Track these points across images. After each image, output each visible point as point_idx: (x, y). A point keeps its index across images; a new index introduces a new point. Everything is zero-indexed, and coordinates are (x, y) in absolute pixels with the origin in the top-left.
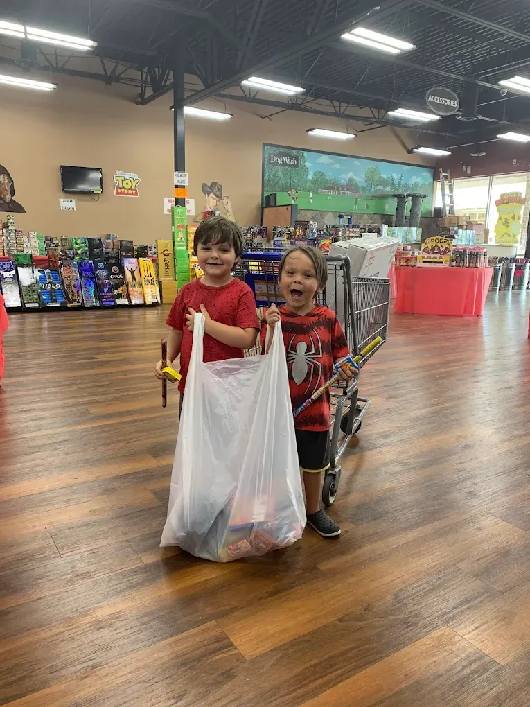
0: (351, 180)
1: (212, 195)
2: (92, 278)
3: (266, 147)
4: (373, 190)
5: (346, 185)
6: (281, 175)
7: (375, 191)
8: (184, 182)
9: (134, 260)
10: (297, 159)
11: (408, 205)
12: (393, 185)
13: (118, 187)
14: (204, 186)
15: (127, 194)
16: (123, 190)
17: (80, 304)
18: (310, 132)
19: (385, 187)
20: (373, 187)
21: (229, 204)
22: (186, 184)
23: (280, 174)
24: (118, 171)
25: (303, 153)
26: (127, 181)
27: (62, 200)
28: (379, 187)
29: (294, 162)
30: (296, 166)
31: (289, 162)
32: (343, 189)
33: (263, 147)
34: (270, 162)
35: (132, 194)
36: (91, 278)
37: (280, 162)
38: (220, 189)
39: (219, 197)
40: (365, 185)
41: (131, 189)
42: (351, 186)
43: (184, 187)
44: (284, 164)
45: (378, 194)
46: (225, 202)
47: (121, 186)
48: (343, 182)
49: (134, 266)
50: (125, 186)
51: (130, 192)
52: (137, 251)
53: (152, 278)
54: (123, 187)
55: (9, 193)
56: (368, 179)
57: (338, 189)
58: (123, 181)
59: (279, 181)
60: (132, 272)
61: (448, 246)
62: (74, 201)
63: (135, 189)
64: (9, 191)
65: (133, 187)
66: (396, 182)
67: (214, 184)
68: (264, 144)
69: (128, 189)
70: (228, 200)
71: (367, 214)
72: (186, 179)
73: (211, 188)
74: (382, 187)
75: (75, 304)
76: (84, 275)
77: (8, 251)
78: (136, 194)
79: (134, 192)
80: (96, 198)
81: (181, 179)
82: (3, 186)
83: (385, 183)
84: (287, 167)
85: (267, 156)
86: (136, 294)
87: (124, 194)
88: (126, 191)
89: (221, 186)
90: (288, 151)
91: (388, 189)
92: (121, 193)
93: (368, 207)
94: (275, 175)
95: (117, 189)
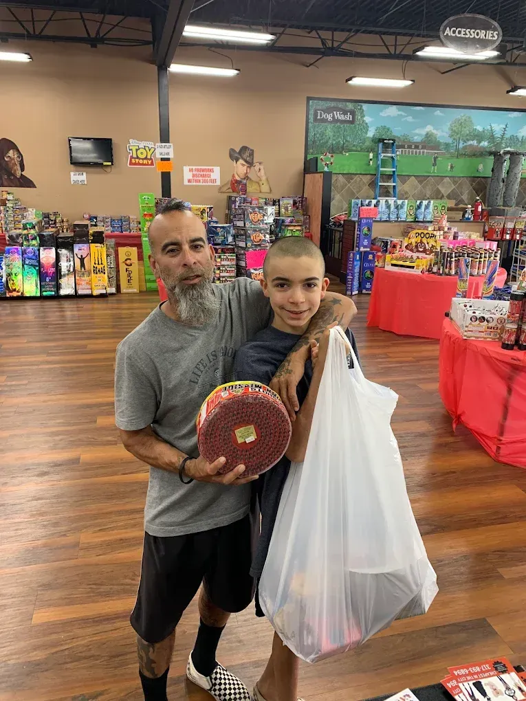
0: (428, 135)
1: (241, 161)
2: (37, 266)
3: (311, 101)
4: (461, 146)
5: (422, 142)
6: (331, 134)
7: (465, 148)
8: (168, 154)
9: (85, 246)
10: (353, 113)
11: (506, 165)
12: (492, 138)
13: (132, 157)
14: (232, 151)
15: (143, 164)
16: (137, 160)
17: (20, 294)
18: (350, 82)
19: (479, 142)
20: (461, 142)
21: (262, 171)
22: (171, 156)
23: (329, 132)
24: (131, 141)
25: (361, 106)
26: (141, 150)
27: (72, 174)
28: (471, 142)
29: (349, 117)
30: (352, 122)
31: (342, 117)
32: (417, 147)
33: (308, 102)
34: (316, 119)
35: (148, 165)
36: (34, 266)
37: (329, 117)
38: (252, 154)
39: (250, 164)
40: (450, 141)
41: (146, 158)
42: (429, 143)
43: (168, 159)
44: (335, 121)
45: (468, 151)
46: (257, 168)
47: (135, 156)
48: (417, 139)
49: (84, 253)
50: (140, 156)
51: (145, 162)
52: (93, 235)
53: (102, 266)
54: (138, 158)
55: (19, 168)
56: (454, 133)
57: (410, 147)
58: (137, 150)
59: (327, 142)
60: (82, 260)
61: (434, 244)
62: (85, 174)
63: (151, 159)
64: (18, 165)
65: (149, 157)
66: (498, 135)
67: (244, 149)
68: (309, 99)
69: (143, 159)
70: (262, 167)
71: (450, 177)
72: (171, 151)
73: (240, 153)
74: (475, 143)
75: (15, 294)
76: (27, 262)
77: (6, 229)
78: (152, 164)
79: (150, 162)
80: (108, 170)
81: (165, 150)
82: (13, 162)
83: (479, 137)
84: (338, 124)
85: (312, 112)
86: (83, 283)
87: (139, 164)
88: (141, 161)
89: (253, 151)
90: (340, 105)
91: (485, 144)
92: (135, 164)
93: (452, 167)
94: (322, 134)
95: (131, 160)
